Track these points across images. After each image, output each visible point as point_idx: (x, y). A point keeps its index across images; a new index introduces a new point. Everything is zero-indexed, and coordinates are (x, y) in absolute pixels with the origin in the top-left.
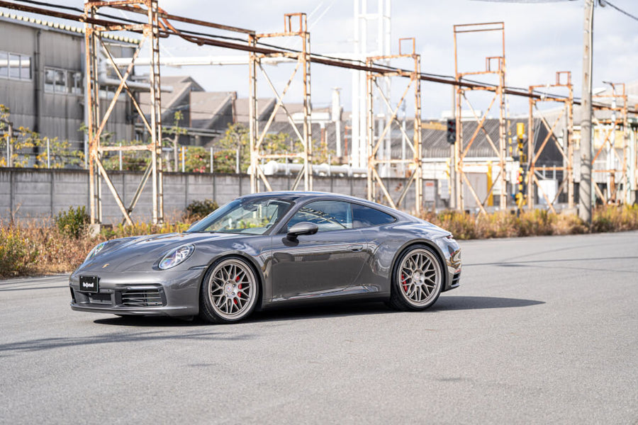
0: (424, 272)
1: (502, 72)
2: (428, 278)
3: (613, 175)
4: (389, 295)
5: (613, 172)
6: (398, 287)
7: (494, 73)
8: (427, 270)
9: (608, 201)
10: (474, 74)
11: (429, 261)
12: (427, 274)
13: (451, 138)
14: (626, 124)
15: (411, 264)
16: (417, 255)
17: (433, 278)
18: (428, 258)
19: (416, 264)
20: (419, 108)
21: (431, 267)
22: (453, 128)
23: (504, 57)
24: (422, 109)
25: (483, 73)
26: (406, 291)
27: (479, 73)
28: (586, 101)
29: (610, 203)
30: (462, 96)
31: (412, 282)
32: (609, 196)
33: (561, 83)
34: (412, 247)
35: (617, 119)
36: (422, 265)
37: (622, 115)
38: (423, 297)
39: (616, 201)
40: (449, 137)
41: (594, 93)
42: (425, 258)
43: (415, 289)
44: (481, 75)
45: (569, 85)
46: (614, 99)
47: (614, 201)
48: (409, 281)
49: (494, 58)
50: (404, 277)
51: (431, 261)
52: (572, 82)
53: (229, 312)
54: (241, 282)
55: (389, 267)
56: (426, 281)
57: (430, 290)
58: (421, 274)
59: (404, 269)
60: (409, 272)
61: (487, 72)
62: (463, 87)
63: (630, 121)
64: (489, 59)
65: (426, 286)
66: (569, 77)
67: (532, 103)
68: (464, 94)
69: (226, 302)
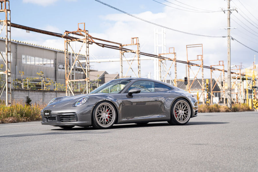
0: (184, 110)
1: (202, 60)
2: (185, 112)
3: (237, 94)
4: (170, 118)
5: (237, 93)
6: (173, 115)
7: (200, 60)
8: (185, 109)
9: (235, 103)
10: (193, 61)
11: (185, 105)
12: (185, 111)
13: (186, 83)
14: (240, 78)
15: (178, 106)
16: (180, 103)
17: (187, 112)
18: (185, 104)
19: (180, 106)
20: (176, 70)
21: (186, 108)
22: (186, 80)
23: (203, 55)
24: (177, 71)
25: (196, 60)
26: (177, 117)
27: (195, 60)
28: (229, 70)
29: (236, 103)
30: (190, 68)
31: (179, 114)
32: (236, 101)
33: (220, 64)
34: (179, 99)
35: (238, 77)
36: (183, 107)
37: (239, 76)
38: (183, 120)
39: (238, 102)
40: (185, 83)
41: (231, 67)
42: (184, 104)
43: (180, 116)
44: (195, 61)
45: (223, 65)
46: (236, 70)
47: (237, 103)
48: (178, 113)
49: (200, 55)
50: (176, 111)
51: (186, 105)
52: (224, 64)
53: (104, 124)
54: (109, 112)
55: (169, 108)
56: (185, 113)
57: (186, 117)
58: (182, 110)
59: (176, 108)
60: (178, 110)
61: (197, 60)
62: (190, 65)
63: (242, 77)
64: (198, 56)
65: (185, 115)
66: (223, 63)
67: (211, 71)
68: (190, 67)
69: (103, 120)
